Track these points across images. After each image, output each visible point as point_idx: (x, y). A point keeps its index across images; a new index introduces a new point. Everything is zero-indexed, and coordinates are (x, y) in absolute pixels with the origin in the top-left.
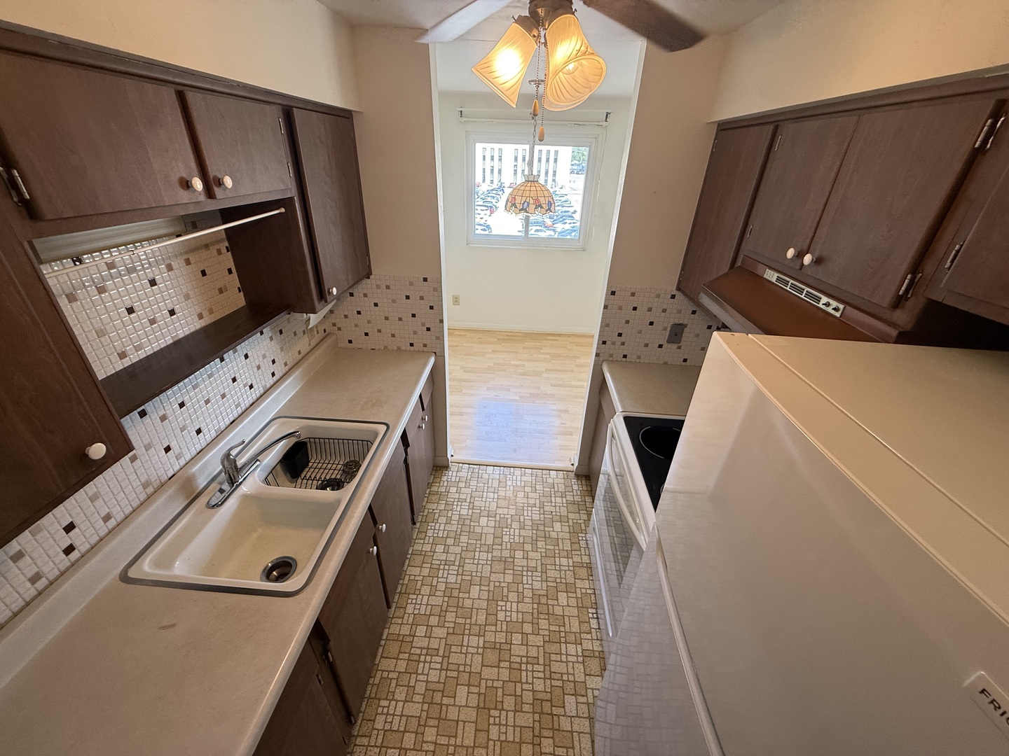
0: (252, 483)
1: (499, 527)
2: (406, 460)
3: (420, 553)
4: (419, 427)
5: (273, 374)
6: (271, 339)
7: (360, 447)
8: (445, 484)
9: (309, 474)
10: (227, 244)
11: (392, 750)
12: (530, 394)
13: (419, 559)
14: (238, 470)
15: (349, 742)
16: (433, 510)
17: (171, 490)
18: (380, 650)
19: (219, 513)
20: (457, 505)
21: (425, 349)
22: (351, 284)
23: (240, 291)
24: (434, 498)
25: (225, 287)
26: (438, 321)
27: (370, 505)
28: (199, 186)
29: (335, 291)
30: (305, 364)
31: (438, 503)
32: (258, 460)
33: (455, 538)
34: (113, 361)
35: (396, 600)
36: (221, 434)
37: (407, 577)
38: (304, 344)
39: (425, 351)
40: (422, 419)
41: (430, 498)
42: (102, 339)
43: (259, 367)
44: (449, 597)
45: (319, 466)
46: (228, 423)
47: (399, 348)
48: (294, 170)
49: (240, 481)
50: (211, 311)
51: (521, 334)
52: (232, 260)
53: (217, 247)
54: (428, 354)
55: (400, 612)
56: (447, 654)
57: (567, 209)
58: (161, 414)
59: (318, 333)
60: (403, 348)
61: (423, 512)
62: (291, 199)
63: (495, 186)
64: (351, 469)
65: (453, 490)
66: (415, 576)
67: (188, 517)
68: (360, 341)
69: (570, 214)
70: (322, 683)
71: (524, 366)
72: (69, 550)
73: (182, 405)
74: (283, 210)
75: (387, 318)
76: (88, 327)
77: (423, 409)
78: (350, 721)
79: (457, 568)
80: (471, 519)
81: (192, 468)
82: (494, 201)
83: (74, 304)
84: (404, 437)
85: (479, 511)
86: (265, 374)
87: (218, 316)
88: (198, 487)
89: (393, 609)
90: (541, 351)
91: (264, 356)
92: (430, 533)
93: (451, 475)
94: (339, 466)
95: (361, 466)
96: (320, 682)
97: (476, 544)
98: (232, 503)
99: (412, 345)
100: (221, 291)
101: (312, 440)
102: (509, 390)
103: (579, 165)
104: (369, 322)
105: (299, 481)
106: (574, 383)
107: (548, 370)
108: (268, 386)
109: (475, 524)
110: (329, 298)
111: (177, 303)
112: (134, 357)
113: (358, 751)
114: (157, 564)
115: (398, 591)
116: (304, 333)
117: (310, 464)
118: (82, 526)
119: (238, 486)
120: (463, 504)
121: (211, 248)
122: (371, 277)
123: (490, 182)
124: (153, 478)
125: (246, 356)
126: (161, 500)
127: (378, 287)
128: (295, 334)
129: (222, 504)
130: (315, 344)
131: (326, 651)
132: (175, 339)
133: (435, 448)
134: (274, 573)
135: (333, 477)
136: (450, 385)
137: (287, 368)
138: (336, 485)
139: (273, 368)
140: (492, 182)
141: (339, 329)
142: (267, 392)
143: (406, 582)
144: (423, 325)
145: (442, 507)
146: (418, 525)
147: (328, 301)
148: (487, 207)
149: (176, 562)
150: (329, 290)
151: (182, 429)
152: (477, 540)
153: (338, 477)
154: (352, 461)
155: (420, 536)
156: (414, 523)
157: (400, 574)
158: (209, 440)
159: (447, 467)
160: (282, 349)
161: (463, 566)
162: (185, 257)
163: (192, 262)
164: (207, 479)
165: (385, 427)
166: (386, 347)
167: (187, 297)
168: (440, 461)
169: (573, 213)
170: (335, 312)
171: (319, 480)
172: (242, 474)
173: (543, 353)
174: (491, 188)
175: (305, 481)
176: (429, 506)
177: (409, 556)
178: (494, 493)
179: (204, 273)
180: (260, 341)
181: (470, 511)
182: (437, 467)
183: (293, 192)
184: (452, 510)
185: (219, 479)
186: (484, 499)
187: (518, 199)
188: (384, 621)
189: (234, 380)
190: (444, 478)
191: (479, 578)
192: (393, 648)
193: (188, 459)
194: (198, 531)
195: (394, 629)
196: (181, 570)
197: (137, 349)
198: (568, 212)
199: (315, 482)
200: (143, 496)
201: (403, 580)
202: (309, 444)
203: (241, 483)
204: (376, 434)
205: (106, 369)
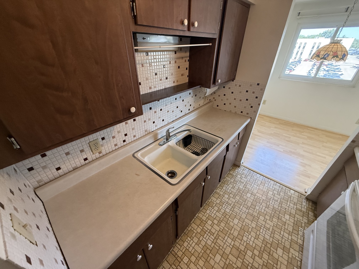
0: (173, 142)
1: (255, 201)
2: (225, 156)
3: (218, 194)
4: (234, 146)
5: (189, 110)
6: (192, 97)
7: (210, 144)
8: (236, 173)
9: (190, 147)
10: (188, 58)
11: (187, 257)
12: (290, 151)
13: (217, 196)
14: (170, 136)
15: (174, 243)
16: (228, 180)
17: (151, 135)
18: (194, 219)
19: (161, 148)
20: (239, 183)
21: (247, 115)
22: (226, 81)
23: (188, 77)
24: (230, 176)
25: (184, 74)
26: (258, 104)
27: (207, 167)
28: (186, 23)
29: (220, 81)
30: (200, 110)
31: (231, 179)
32: (176, 136)
33: (234, 195)
34: (148, 89)
35: (204, 205)
36: (169, 124)
37: (210, 200)
38: (202, 102)
39: (247, 116)
40: (236, 143)
41: (228, 175)
42: (147, 81)
43: (185, 106)
44: (224, 217)
45: (194, 145)
46: (172, 121)
47: (236, 113)
48: (220, 25)
49: (169, 140)
50: (177, 81)
51: (293, 124)
52: (188, 65)
53: (185, 59)
54: (248, 117)
55: (204, 211)
56: (217, 238)
57: (337, 73)
58: (155, 110)
59: (207, 100)
60: (237, 113)
61: (224, 179)
62: (215, 39)
63: (296, 60)
64: (204, 151)
65: (239, 176)
66: (214, 201)
67: (153, 145)
68: (222, 107)
69: (338, 75)
70: (172, 220)
71: (290, 137)
72: (124, 141)
73: (161, 110)
74: (211, 44)
75: (235, 99)
76: (144, 76)
77: (238, 139)
78: (177, 238)
79: (231, 207)
80: (243, 191)
81: (158, 131)
82: (293, 67)
83: (143, 68)
84: (228, 147)
85: (248, 190)
86: (187, 109)
87: (179, 83)
88: (158, 138)
89: (202, 208)
90: (302, 134)
91: (188, 102)
92: (224, 188)
93: (240, 170)
94: (200, 149)
95: (208, 151)
96: (171, 220)
97: (242, 203)
98: (165, 146)
99: (242, 112)
100: (182, 75)
101: (194, 136)
102: (279, 146)
103: (355, 50)
104: (227, 99)
105: (186, 148)
106: (318, 154)
107: (303, 143)
108: (187, 113)
109: (244, 194)
110: (217, 84)
111: (169, 75)
112: (153, 90)
113: (176, 248)
114: (142, 155)
115: (206, 203)
116: (203, 98)
117: (191, 144)
118: (128, 136)
119: (168, 142)
120: (242, 184)
121: (183, 59)
122: (235, 81)
123: (294, 58)
124: (148, 130)
125: (183, 101)
126: (148, 137)
127: (236, 85)
128: (200, 98)
129: (163, 145)
130: (205, 103)
131: (176, 210)
132: (165, 88)
133: (237, 157)
134: (170, 174)
135: (197, 151)
136: (251, 136)
137: (194, 109)
138: (197, 154)
139: (190, 107)
140: (295, 58)
141: (215, 100)
142: (186, 115)
143: (210, 201)
144: (250, 104)
145: (232, 181)
146: (221, 183)
147: (216, 85)
148: (289, 69)
149: (145, 157)
150: (217, 80)
151: (159, 118)
152: (243, 201)
153: (199, 152)
154: (205, 148)
155: (220, 187)
156: (220, 182)
157: (208, 198)
158: (165, 124)
159: (239, 166)
160: (194, 102)
161: (234, 208)
162: (175, 60)
163: (177, 62)
164: (161, 136)
165: (222, 140)
166: (230, 111)
167: (172, 74)
168: (237, 163)
169: (340, 75)
170: (216, 93)
171: (192, 150)
172: (170, 138)
173: (303, 135)
174: (294, 61)
175: (188, 149)
176: (227, 178)
177: (214, 192)
178: (257, 186)
179: (179, 67)
180: (189, 96)
181: (244, 188)
182: (235, 165)
183: (216, 36)
184: (236, 184)
185: (164, 138)
186: (252, 186)
187: (322, 53)
188: (198, 211)
189: (177, 107)
190: (237, 170)
191: (240, 217)
192: (198, 222)
193: (158, 128)
194: (154, 151)
195: (200, 215)
196: (146, 160)
197: (155, 87)
198: (337, 74)
199: (191, 151)
200: (144, 134)
201: (209, 200)
202: (193, 137)
203: (169, 141)
204: (217, 141)
205: (145, 91)
